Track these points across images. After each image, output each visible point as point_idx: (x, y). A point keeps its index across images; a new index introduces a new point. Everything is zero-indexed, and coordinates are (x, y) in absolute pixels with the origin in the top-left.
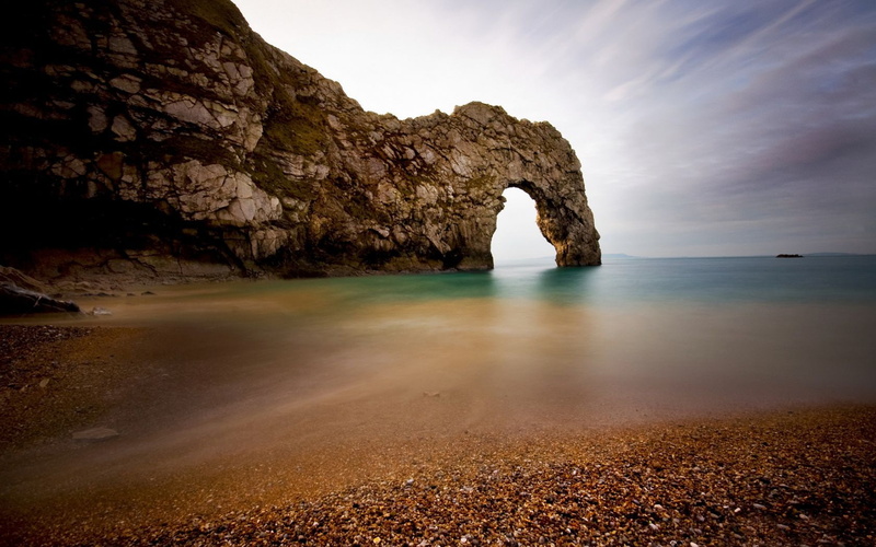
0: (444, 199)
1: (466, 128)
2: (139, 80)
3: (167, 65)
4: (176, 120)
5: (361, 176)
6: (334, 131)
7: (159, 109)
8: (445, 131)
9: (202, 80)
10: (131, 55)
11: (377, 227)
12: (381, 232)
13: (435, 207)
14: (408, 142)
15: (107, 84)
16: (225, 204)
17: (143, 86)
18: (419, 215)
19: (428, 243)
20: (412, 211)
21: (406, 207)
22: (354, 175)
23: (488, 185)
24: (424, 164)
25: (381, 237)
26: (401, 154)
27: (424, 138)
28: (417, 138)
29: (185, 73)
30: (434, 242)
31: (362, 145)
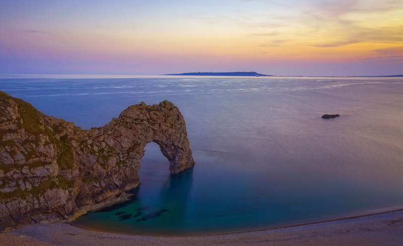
0: (118, 161)
1: (127, 123)
2: (28, 167)
3: (33, 158)
4: (40, 177)
5: (87, 165)
6: (75, 148)
7: (35, 175)
8: (117, 129)
9: (42, 159)
10: (23, 159)
11: (95, 184)
12: (96, 185)
13: (115, 167)
14: (102, 139)
15: (21, 172)
16: (58, 200)
17: (30, 169)
18: (110, 173)
19: (113, 184)
20: (107, 172)
21: (104, 171)
22: (84, 165)
23: (137, 149)
24: (110, 148)
25: (96, 187)
26: (100, 147)
27: (109, 135)
28: (106, 136)
29: (38, 159)
30: (116, 182)
31: (86, 150)
